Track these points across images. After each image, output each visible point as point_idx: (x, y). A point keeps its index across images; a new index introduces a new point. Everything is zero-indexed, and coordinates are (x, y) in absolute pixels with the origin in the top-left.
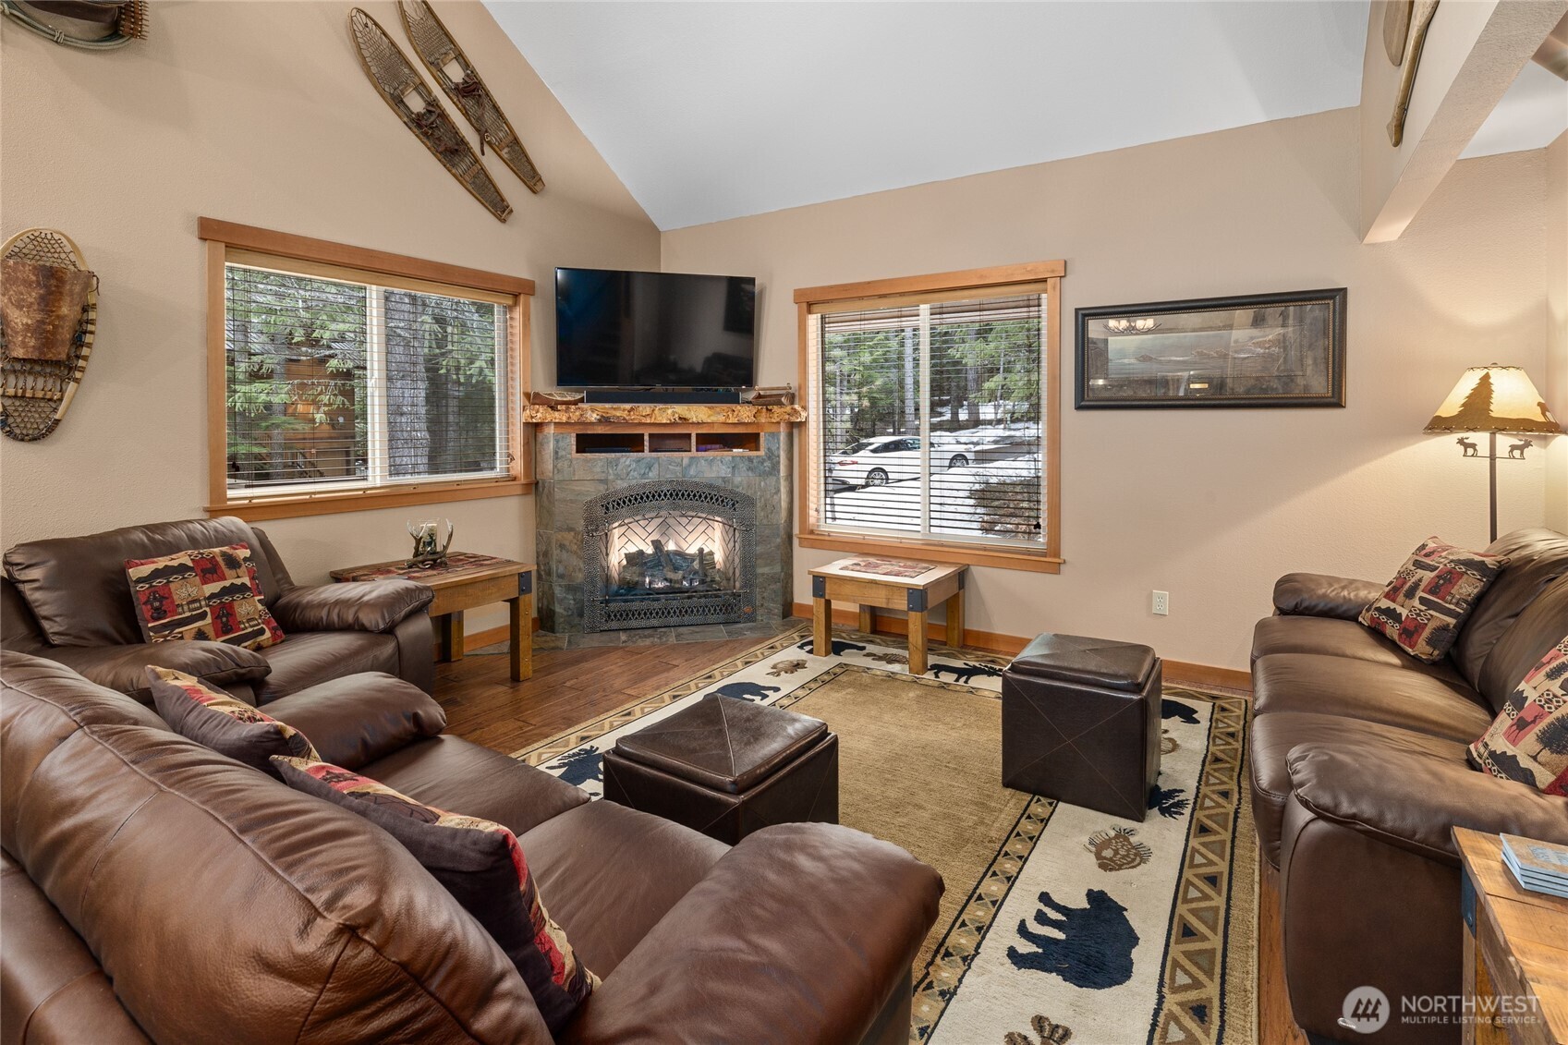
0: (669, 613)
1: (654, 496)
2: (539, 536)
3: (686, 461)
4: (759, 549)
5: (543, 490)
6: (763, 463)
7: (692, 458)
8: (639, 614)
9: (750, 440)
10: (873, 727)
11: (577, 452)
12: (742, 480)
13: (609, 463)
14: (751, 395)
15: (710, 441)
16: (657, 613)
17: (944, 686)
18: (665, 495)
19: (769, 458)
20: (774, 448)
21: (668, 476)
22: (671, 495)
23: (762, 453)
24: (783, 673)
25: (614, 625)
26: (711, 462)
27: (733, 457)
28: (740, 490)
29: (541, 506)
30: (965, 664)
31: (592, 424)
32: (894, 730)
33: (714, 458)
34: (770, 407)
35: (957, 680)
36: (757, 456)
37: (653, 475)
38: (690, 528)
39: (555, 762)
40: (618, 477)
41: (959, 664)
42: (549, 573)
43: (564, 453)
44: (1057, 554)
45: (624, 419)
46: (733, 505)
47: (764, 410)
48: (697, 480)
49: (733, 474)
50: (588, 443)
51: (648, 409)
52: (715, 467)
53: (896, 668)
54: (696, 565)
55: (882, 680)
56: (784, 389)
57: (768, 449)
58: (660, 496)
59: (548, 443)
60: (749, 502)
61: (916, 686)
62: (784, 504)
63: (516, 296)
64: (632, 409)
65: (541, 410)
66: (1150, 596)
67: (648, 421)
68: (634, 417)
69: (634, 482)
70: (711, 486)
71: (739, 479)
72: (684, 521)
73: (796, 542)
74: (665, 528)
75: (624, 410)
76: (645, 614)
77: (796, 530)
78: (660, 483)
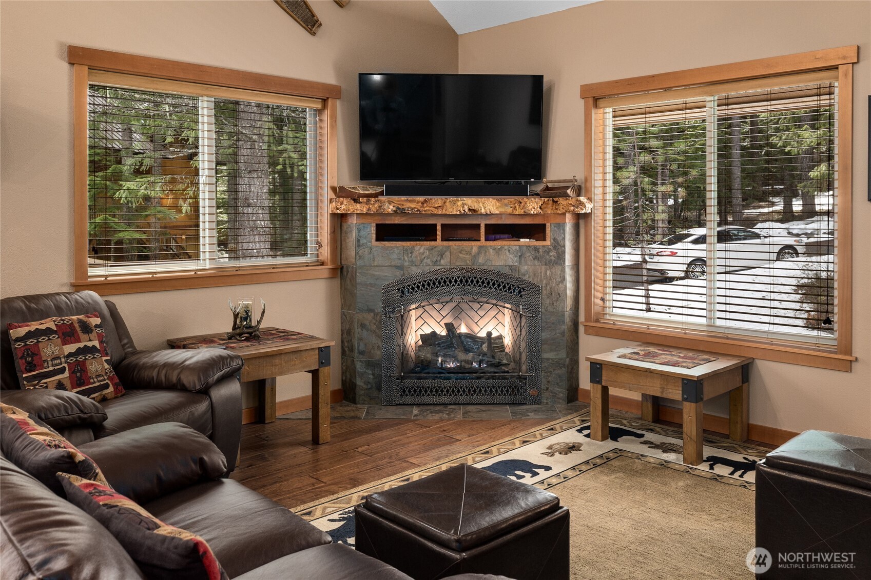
0: (459, 391)
1: (445, 282)
2: (343, 315)
3: (475, 250)
4: (545, 335)
5: (347, 274)
6: (548, 253)
7: (480, 247)
8: (431, 391)
9: (536, 231)
10: (634, 511)
11: (377, 240)
12: (529, 270)
13: (405, 250)
14: (539, 188)
15: (497, 231)
16: (448, 391)
17: (717, 478)
18: (456, 281)
19: (555, 248)
20: (559, 239)
21: (458, 264)
22: (461, 281)
23: (548, 243)
24: (557, 454)
25: (409, 399)
26: (498, 251)
27: (520, 246)
28: (526, 278)
29: (345, 289)
30: (745, 458)
31: (389, 214)
32: (655, 516)
33: (502, 247)
34: (556, 199)
35: (732, 473)
36: (543, 246)
37: (445, 262)
38: (481, 313)
39: (336, 516)
40: (413, 263)
41: (738, 458)
42: (352, 350)
43: (365, 241)
44: (848, 352)
45: (418, 210)
46: (520, 292)
47: (551, 202)
48: (486, 267)
49: (520, 263)
50: (386, 232)
51: (440, 201)
52: (503, 256)
53: (671, 457)
54: (485, 347)
55: (654, 467)
56: (570, 181)
57: (555, 239)
58: (450, 282)
59: (351, 232)
60: (535, 289)
61: (687, 475)
62: (570, 292)
63: (325, 101)
64: (425, 201)
65: (346, 202)
67: (440, 212)
68: (427, 209)
69: (427, 269)
70: (498, 274)
71: (526, 267)
72: (476, 306)
73: (581, 329)
74: (458, 312)
75: (418, 202)
76: (437, 391)
77: (582, 318)
78: (450, 270)
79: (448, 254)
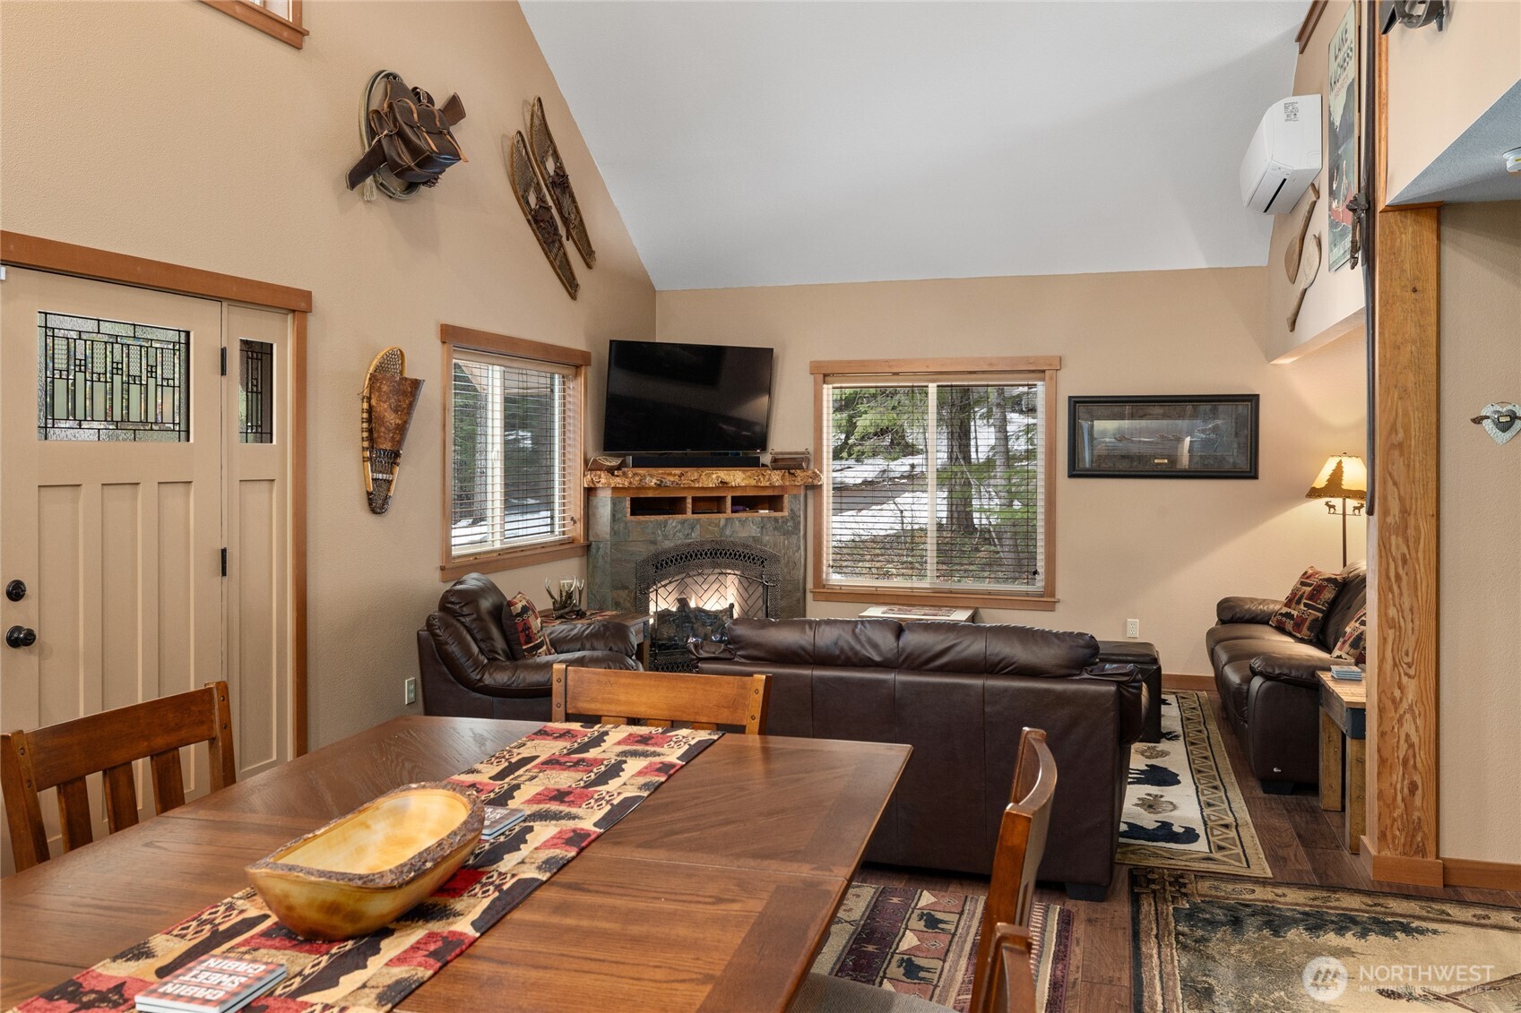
1: (696, 555)
2: (591, 595)
3: (723, 522)
4: (783, 603)
5: (597, 552)
6: (786, 523)
7: (727, 519)
9: (773, 502)
11: (632, 515)
12: (771, 541)
13: (659, 524)
14: (766, 459)
15: (742, 503)
18: (706, 554)
19: (792, 518)
20: (796, 509)
21: (708, 536)
22: (711, 554)
23: (786, 513)
26: (743, 523)
27: (760, 517)
28: (768, 548)
29: (595, 567)
31: (650, 488)
33: (747, 519)
34: (792, 471)
36: (780, 516)
37: (695, 535)
40: (666, 537)
43: (620, 516)
44: (1053, 595)
45: (677, 484)
46: (763, 562)
47: (787, 474)
48: (732, 539)
49: (762, 534)
50: (642, 506)
51: (695, 474)
52: (745, 527)
56: (803, 453)
57: (792, 510)
58: (701, 555)
59: (605, 506)
60: (775, 559)
62: (802, 561)
63: (577, 367)
64: (681, 475)
65: (603, 475)
66: (1125, 624)
67: (697, 485)
68: (685, 482)
69: (679, 542)
70: (745, 546)
71: (767, 538)
73: (809, 596)
75: (675, 475)
77: (810, 585)
78: (702, 544)
79: (698, 527)
